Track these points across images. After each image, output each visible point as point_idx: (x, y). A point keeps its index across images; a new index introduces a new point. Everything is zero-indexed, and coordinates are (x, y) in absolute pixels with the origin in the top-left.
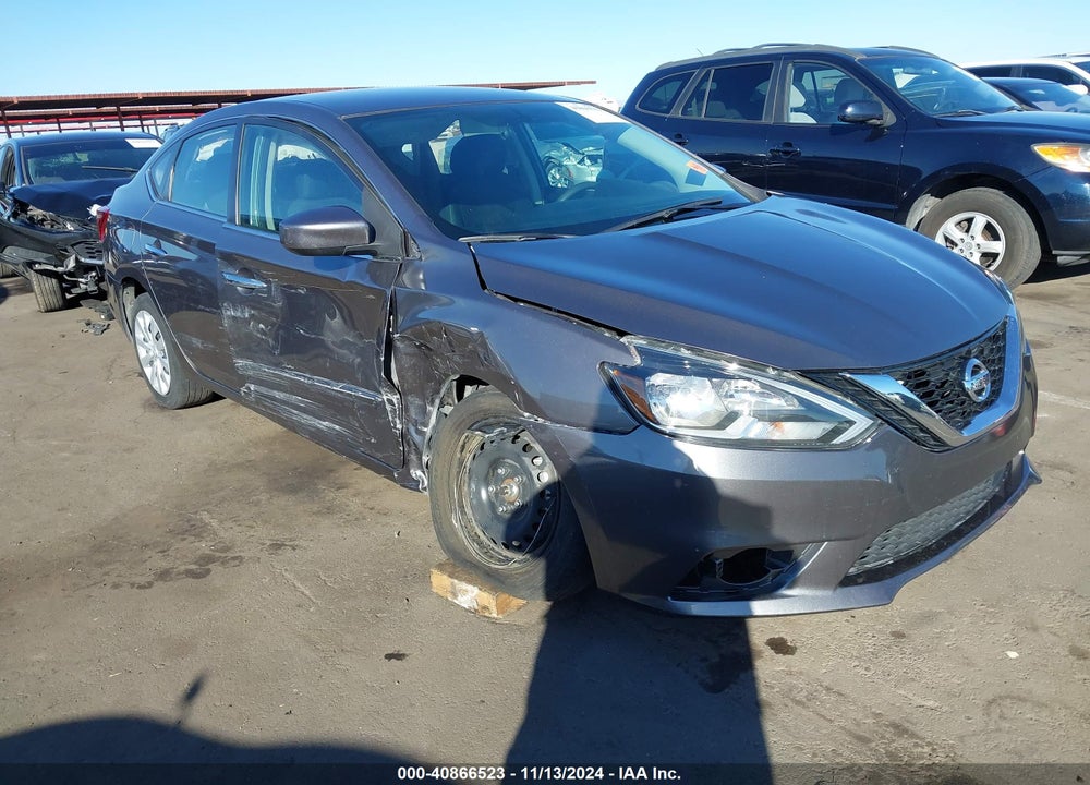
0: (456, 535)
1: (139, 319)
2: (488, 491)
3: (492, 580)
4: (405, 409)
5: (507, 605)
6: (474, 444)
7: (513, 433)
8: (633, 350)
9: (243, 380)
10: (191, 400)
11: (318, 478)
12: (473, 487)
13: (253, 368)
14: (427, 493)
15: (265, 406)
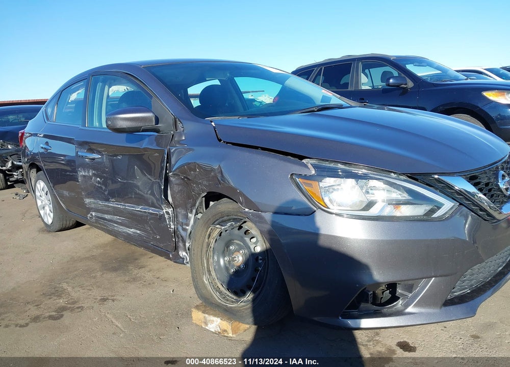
0: (206, 288)
1: (38, 185)
2: (224, 260)
3: (228, 313)
4: (176, 216)
5: (238, 328)
6: (215, 234)
7: (239, 224)
8: (310, 166)
9: (89, 210)
10: (64, 226)
11: (129, 263)
12: (216, 258)
13: (94, 203)
14: (189, 265)
15: (100, 224)
